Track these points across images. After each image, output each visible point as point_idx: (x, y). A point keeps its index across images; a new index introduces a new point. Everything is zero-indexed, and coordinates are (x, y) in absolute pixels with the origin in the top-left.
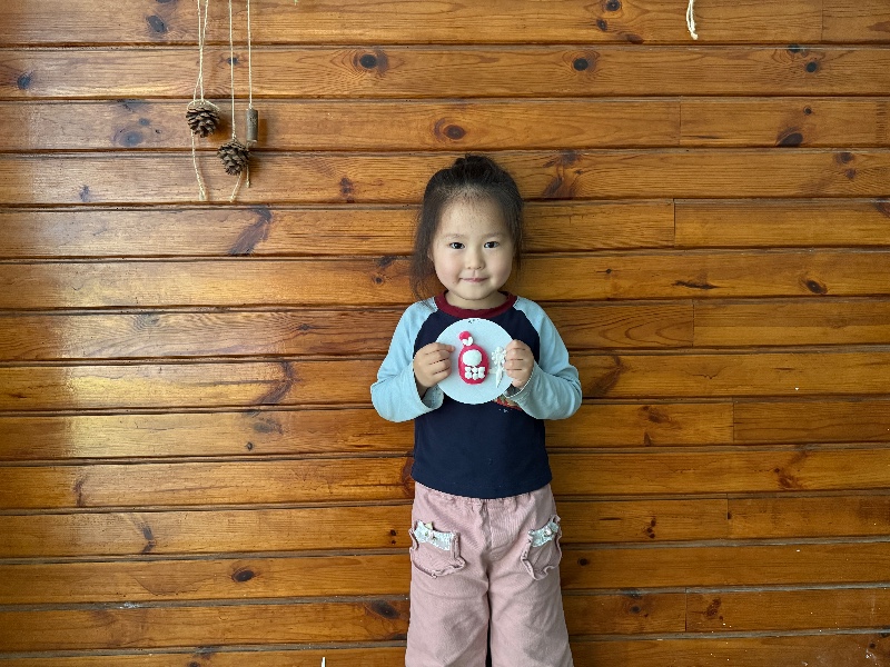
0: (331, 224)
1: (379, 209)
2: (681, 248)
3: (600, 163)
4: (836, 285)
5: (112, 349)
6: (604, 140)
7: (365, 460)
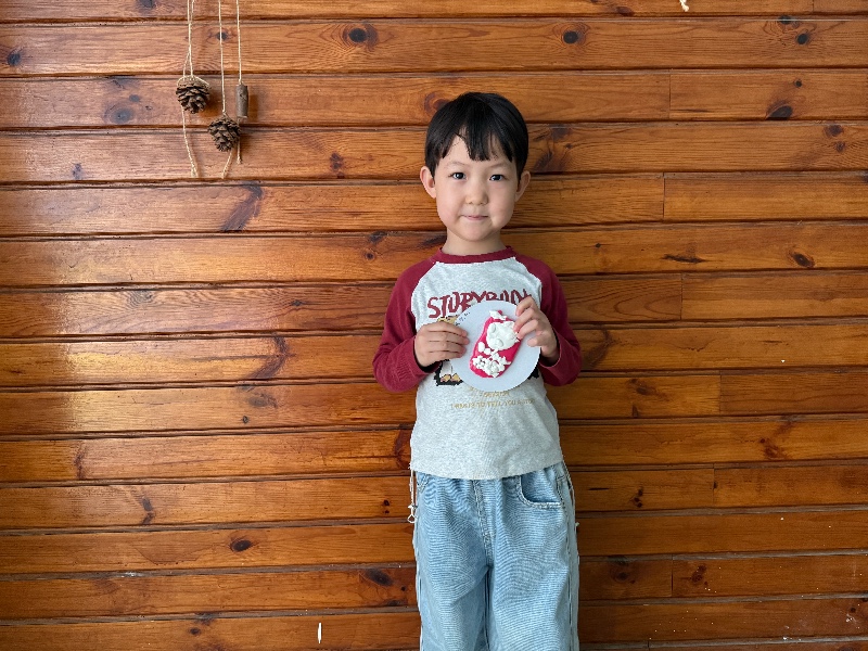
0: (322, 201)
1: (369, 184)
2: (670, 222)
3: (589, 137)
4: (824, 258)
5: (108, 325)
6: (595, 114)
7: (358, 434)
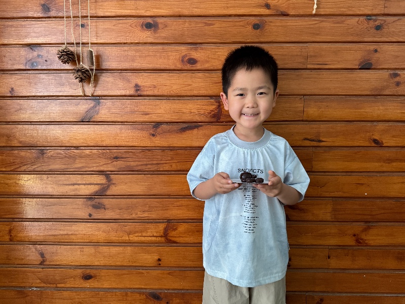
1: (154, 99)
2: (306, 121)
4: (388, 141)
5: (25, 167)
7: (146, 224)
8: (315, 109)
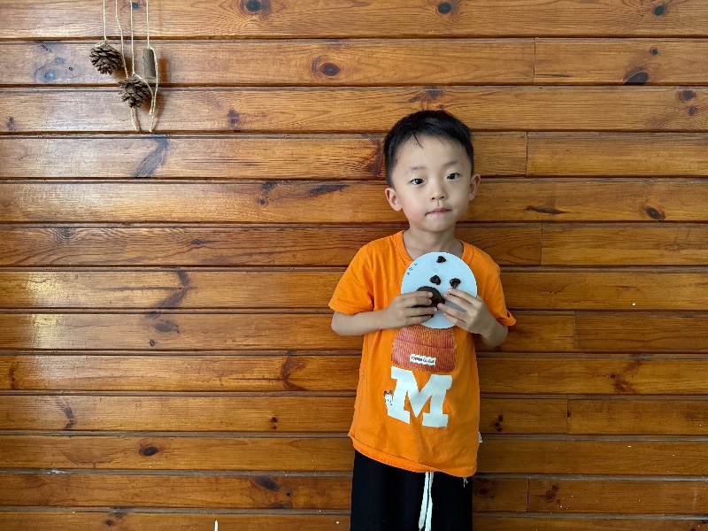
1: (262, 138)
2: (532, 176)
3: (459, 98)
4: (675, 212)
5: (37, 258)
6: (465, 78)
7: (250, 358)
8: (546, 156)
